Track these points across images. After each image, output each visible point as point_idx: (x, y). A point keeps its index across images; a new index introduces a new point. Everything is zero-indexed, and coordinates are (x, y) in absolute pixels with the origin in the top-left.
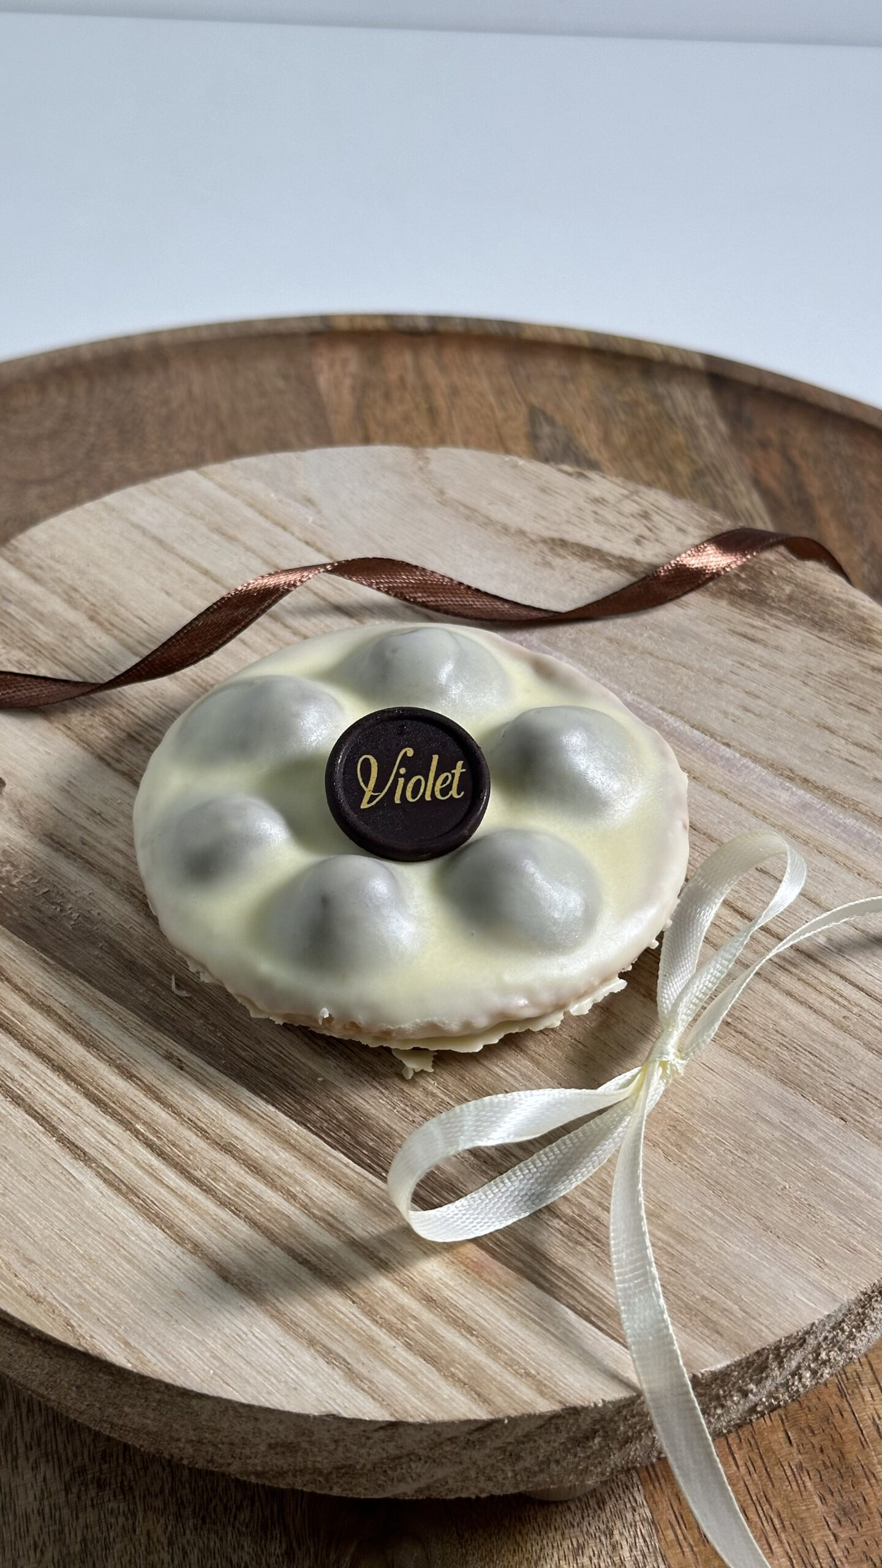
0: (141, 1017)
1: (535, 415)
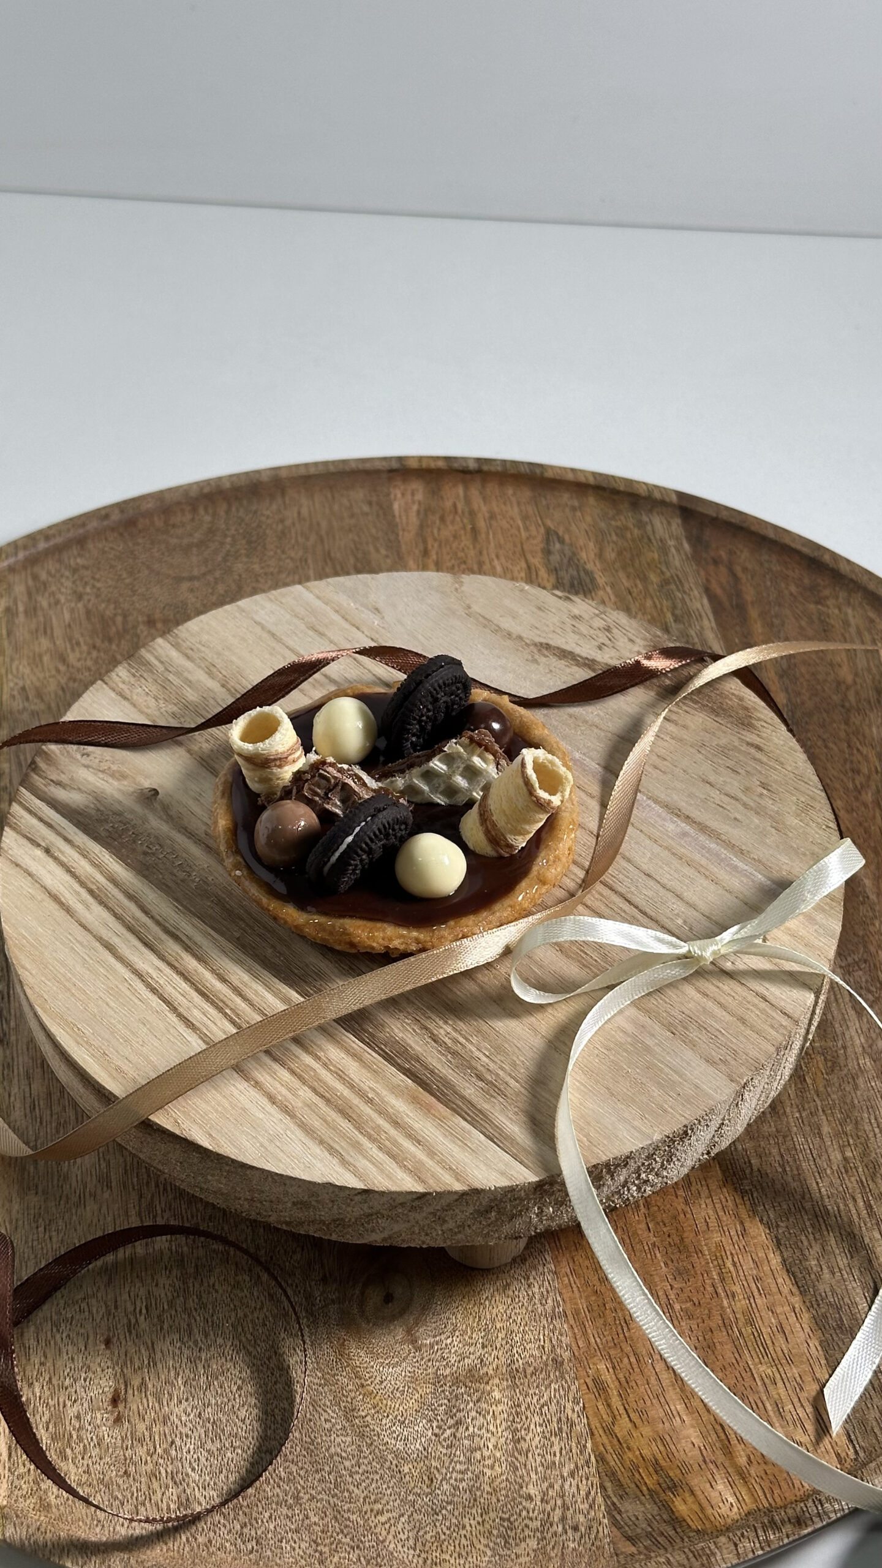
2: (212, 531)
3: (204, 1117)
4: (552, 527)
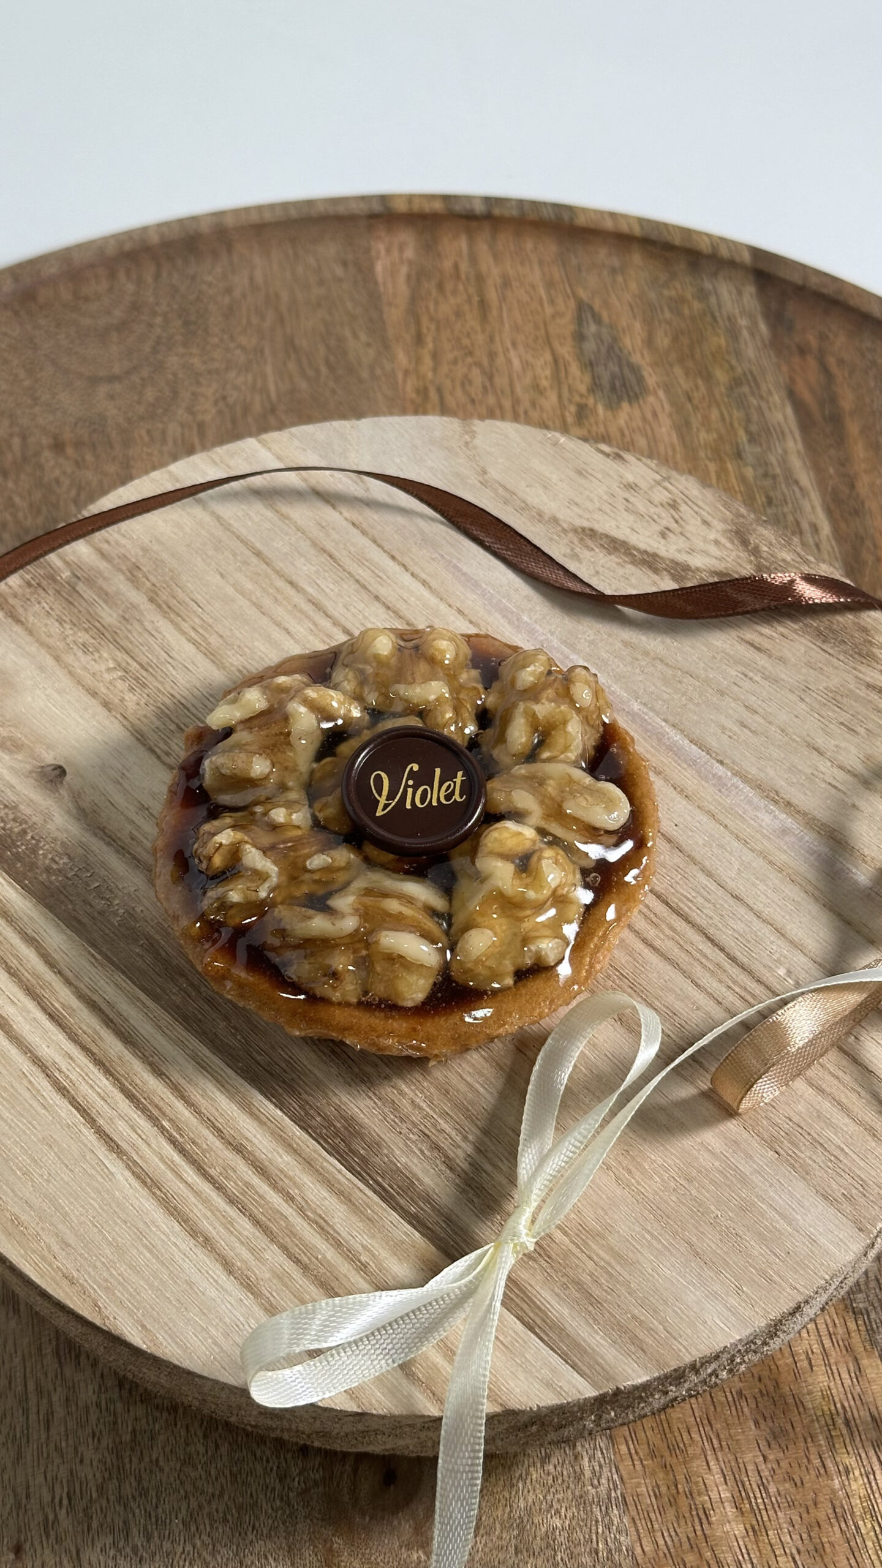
2: (135, 307)
3: (134, 1298)
4: (586, 300)
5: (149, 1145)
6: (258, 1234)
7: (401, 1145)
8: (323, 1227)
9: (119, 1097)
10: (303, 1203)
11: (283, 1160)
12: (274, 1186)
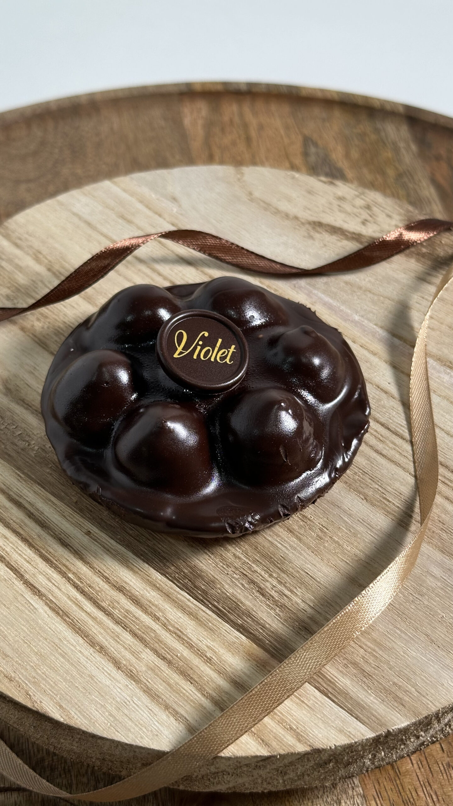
0: (73, 510)
1: (307, 141)
5: (60, 590)
6: (136, 642)
7: (228, 582)
8: (180, 636)
9: (39, 560)
10: (165, 621)
11: (151, 595)
12: (145, 611)
